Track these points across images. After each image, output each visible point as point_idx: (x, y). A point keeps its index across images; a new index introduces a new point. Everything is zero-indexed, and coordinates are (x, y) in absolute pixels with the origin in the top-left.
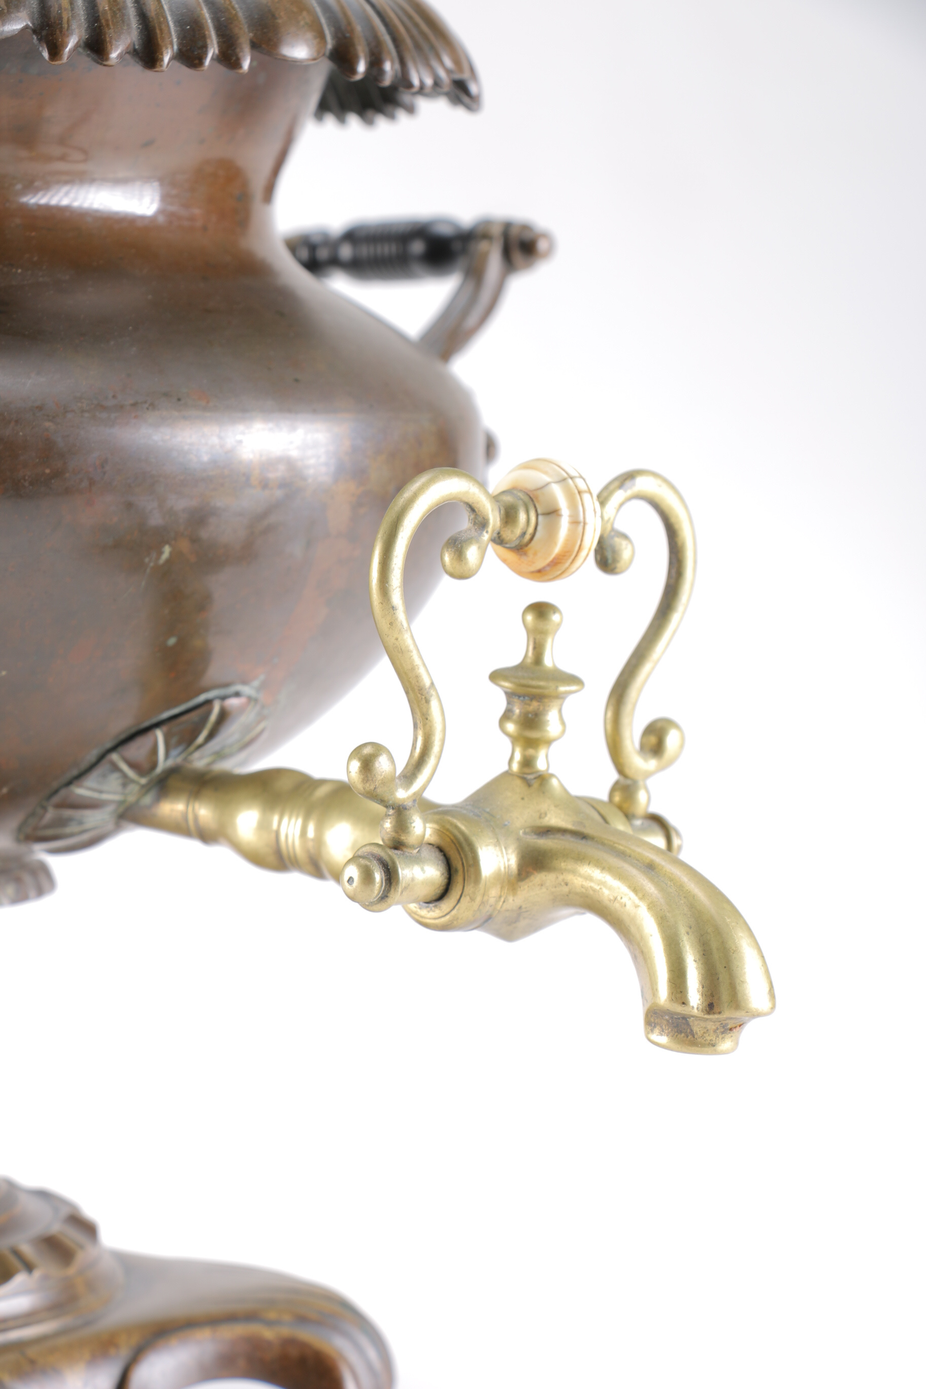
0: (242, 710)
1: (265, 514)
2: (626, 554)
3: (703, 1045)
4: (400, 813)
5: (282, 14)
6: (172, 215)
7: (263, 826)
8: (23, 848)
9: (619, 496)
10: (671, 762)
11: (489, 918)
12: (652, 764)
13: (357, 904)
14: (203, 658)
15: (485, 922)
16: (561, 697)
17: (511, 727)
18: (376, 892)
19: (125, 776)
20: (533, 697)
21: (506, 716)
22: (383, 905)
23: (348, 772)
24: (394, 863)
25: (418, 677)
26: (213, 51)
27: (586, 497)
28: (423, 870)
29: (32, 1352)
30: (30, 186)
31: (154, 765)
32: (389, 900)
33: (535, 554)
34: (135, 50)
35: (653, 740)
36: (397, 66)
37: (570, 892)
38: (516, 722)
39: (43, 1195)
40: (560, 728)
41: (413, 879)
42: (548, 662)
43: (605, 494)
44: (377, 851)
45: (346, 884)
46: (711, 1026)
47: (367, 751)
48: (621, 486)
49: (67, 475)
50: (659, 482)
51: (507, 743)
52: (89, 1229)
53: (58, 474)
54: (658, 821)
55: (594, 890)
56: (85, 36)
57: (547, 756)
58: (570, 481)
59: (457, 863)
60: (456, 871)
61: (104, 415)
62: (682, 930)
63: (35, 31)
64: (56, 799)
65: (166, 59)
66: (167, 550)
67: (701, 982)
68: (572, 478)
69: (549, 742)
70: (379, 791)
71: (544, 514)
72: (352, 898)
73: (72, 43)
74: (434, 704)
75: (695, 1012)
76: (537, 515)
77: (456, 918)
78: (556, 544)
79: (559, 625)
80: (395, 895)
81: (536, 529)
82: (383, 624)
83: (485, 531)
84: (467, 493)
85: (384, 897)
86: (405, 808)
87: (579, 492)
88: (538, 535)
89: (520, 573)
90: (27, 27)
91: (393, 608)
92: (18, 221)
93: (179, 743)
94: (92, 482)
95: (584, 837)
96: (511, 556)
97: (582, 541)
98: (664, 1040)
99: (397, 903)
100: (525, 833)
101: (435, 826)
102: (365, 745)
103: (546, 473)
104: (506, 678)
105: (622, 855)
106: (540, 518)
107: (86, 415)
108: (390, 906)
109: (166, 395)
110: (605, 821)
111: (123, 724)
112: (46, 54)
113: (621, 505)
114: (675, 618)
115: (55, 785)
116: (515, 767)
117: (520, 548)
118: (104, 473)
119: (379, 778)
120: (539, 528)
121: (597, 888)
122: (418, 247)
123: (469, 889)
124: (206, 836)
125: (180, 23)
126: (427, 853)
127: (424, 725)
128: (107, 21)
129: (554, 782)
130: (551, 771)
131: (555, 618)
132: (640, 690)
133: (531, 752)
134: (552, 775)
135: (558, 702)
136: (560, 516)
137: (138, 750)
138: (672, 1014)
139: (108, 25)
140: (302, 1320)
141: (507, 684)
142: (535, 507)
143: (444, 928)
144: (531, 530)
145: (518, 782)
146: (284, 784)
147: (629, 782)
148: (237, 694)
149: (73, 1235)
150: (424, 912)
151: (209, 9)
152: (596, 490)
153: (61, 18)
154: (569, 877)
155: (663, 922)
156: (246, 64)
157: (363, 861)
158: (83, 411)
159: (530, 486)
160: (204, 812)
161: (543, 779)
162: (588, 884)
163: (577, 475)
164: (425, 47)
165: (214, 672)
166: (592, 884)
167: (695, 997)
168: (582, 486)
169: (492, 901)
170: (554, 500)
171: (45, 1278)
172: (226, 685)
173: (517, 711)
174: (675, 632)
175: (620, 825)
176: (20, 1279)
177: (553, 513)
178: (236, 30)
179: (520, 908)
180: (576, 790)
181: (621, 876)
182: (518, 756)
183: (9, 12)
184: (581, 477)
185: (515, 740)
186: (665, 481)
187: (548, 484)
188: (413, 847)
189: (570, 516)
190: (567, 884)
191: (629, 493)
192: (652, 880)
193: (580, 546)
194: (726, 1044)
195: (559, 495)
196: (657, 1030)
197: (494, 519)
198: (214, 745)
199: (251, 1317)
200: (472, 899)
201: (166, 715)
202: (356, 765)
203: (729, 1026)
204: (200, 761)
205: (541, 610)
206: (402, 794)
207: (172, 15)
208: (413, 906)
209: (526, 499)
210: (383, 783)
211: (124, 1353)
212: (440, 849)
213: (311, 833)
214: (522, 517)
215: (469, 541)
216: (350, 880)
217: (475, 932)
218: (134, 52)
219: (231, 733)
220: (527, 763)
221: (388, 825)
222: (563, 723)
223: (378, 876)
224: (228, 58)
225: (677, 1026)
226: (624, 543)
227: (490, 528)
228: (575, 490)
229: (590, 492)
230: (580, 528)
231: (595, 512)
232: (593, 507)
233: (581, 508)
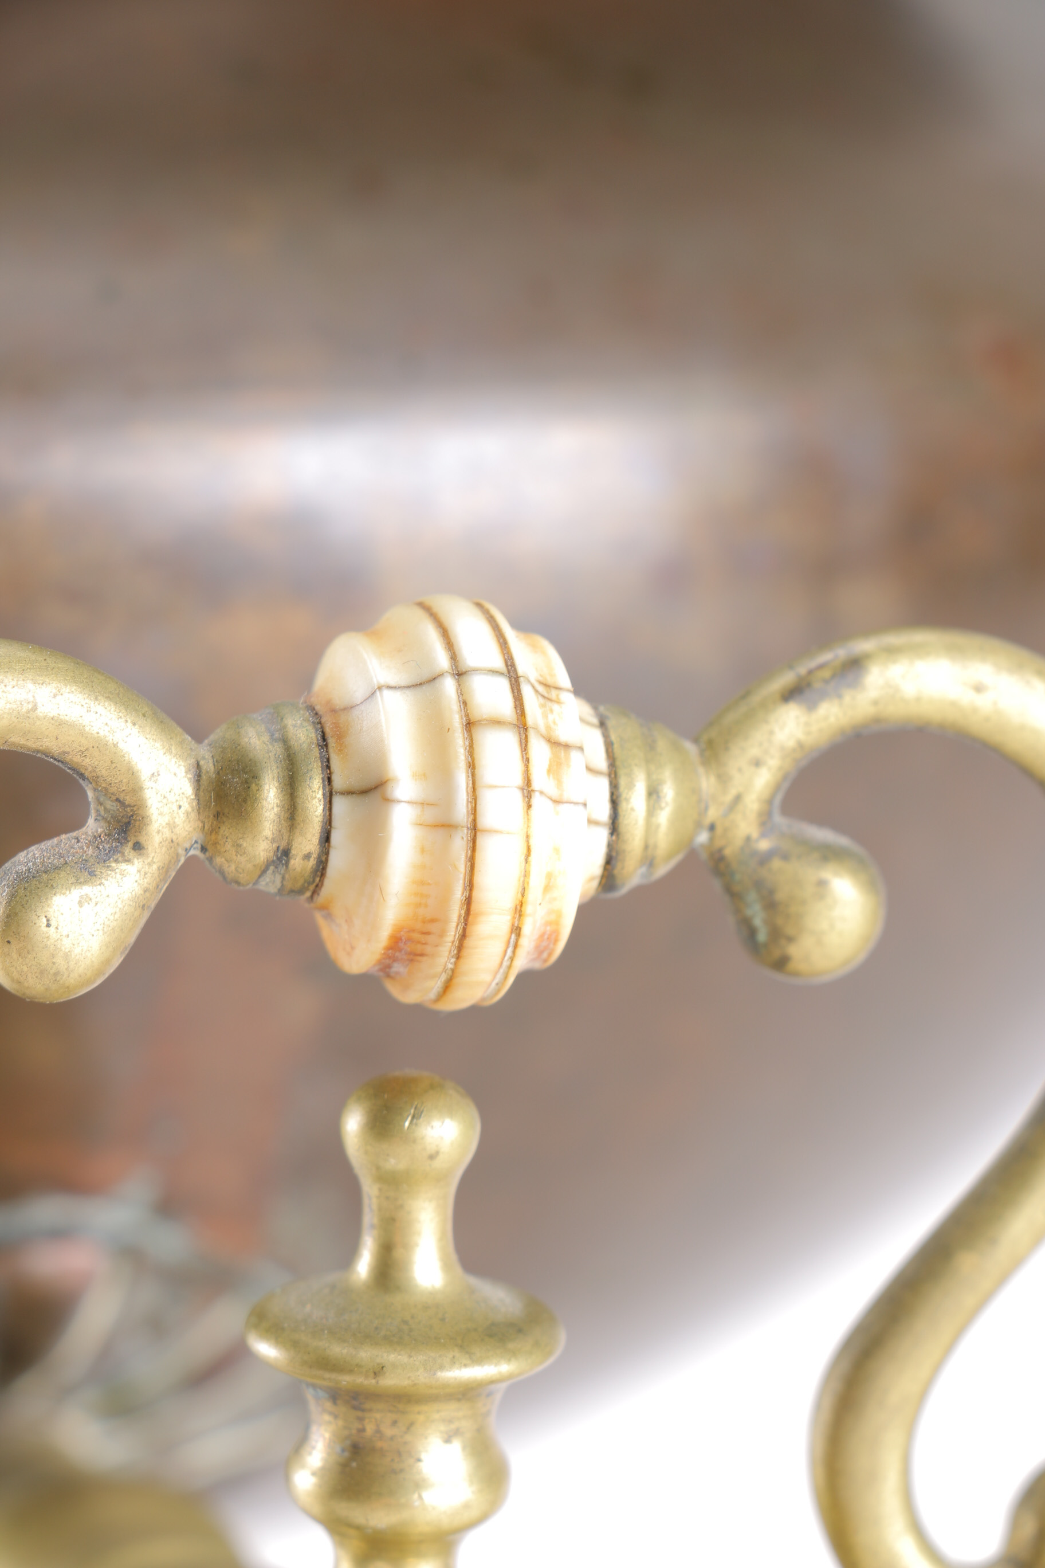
71: (349, 793)
81: (326, 838)
83: (130, 844)
87: (470, 725)
88: (337, 860)
97: (470, 885)
106: (340, 805)
120: (337, 837)
142: (327, 766)
144: (307, 843)
177: (373, 793)
189: (424, 803)
193: (468, 902)
195: (396, 730)
228: (456, 721)
229: (522, 727)
230: (459, 844)
231: (527, 790)
232: (519, 781)
233: (462, 779)
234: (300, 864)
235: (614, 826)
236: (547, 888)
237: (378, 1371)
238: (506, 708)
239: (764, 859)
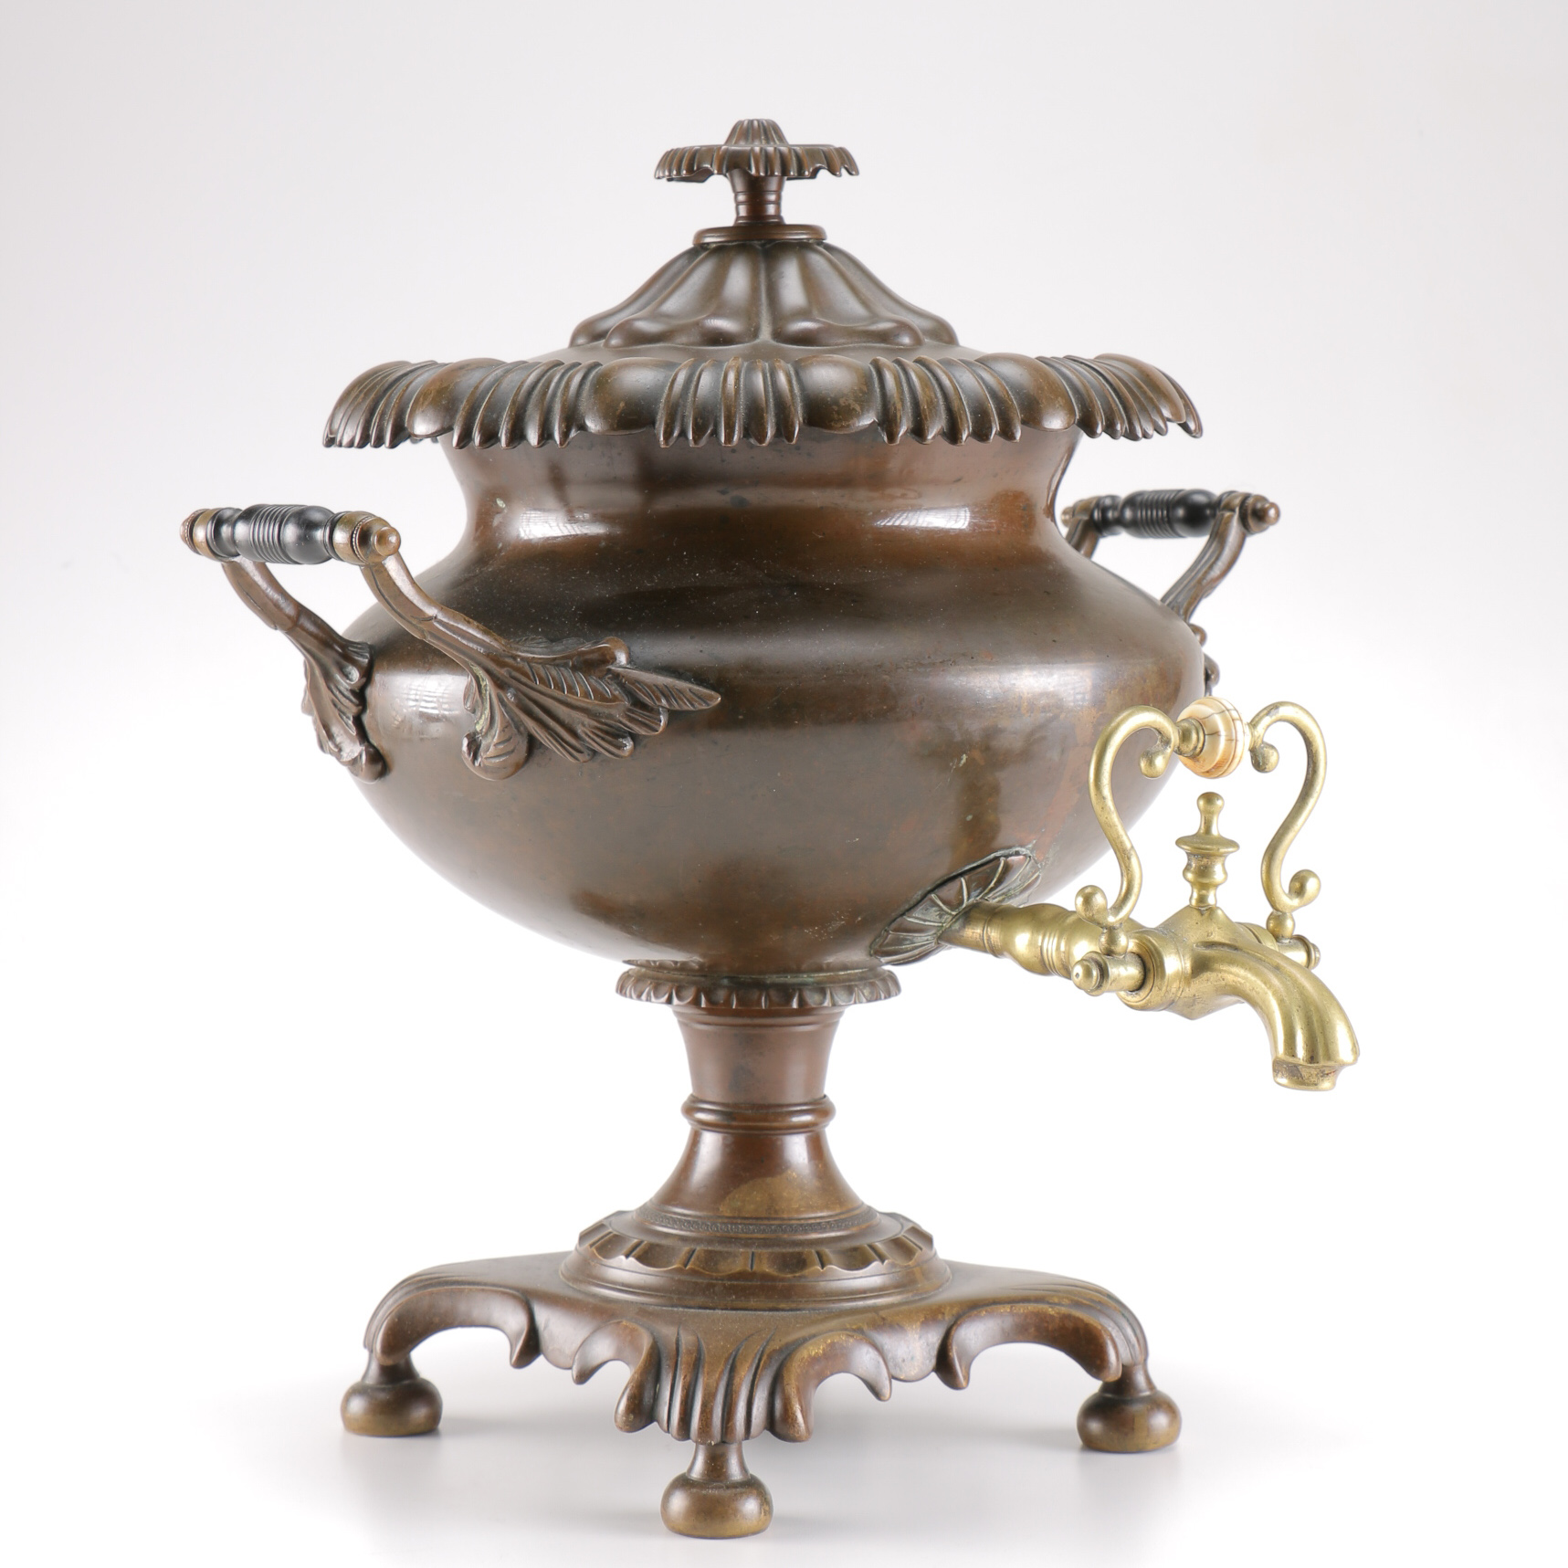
0: (1020, 864)
1: (1032, 733)
2: (1273, 759)
3: (1308, 1085)
4: (1111, 931)
5: (1044, 401)
6: (975, 524)
7: (1032, 944)
8: (874, 961)
9: (1267, 720)
10: (1311, 901)
11: (1173, 1002)
12: (1296, 902)
13: (1083, 991)
14: (994, 829)
15: (1170, 1005)
16: (1223, 856)
17: (1190, 876)
18: (1094, 983)
19: (941, 909)
20: (1204, 856)
21: (1187, 869)
22: (1099, 991)
23: (1076, 904)
24: (1106, 964)
25: (1122, 843)
26: (996, 428)
27: (1238, 723)
28: (1126, 969)
29: (883, 1313)
30: (880, 514)
31: (962, 902)
32: (1103, 988)
33: (1204, 761)
34: (944, 432)
35: (1297, 885)
36: (1126, 425)
37: (1226, 985)
38: (1193, 873)
39: (893, 1216)
40: (1223, 876)
41: (1119, 975)
42: (1214, 832)
43: (1257, 719)
44: (1095, 956)
45: (1075, 978)
46: (1314, 1072)
47: (1088, 890)
48: (1267, 714)
49: (898, 710)
50: (1297, 709)
51: (1188, 886)
52: (928, 1239)
53: (892, 709)
54: (1302, 941)
55: (1240, 984)
56: (911, 426)
57: (1215, 895)
58: (1227, 712)
59: (1150, 966)
60: (1149, 970)
61: (922, 670)
62: (1294, 1009)
63: (879, 424)
64: (894, 925)
65: (964, 437)
66: (964, 757)
67: (1305, 1042)
68: (1228, 710)
69: (1216, 886)
70: (1095, 917)
71: (1209, 735)
72: (1079, 987)
73: (903, 431)
74: (1134, 861)
75: (1301, 1062)
76: (1205, 735)
77: (1149, 1002)
78: (1217, 754)
79: (1221, 808)
80: (1107, 985)
81: (1203, 744)
82: (1097, 808)
83: (1169, 746)
84: (1155, 722)
85: (1099, 986)
86: (1114, 928)
87: (1234, 720)
88: (1205, 748)
89: (1196, 773)
90: (874, 421)
91: (1104, 798)
92: (870, 536)
93: (977, 887)
94: (914, 714)
95: (1236, 948)
96: (1189, 762)
97: (1237, 749)
98: (1284, 1081)
99: (1109, 991)
100: (1197, 946)
101: (1137, 941)
102: (1086, 887)
103: (1211, 707)
104: (1185, 844)
105: (1260, 960)
106: (1206, 737)
107: (910, 670)
108: (1103, 993)
109: (964, 655)
110: (1259, 941)
111: (940, 872)
112: (886, 439)
113: (1268, 726)
114: (1311, 802)
115: (894, 915)
116: (1194, 902)
117: (1194, 756)
118: (922, 708)
119: (1096, 908)
121: (1243, 981)
122: (1181, 512)
123: (1158, 982)
124: (996, 952)
125: (974, 413)
126: (1128, 958)
127: (1128, 874)
128: (926, 416)
129: (1219, 912)
130: (1218, 905)
131: (1219, 803)
132: (1286, 851)
133: (1204, 892)
134: (1218, 908)
135: (1222, 859)
136: (1219, 735)
137: (949, 891)
138: (1288, 1063)
139: (926, 418)
140: (1077, 1304)
141: (1186, 847)
142: (1203, 730)
143: (1143, 1008)
145: (1196, 912)
146: (1047, 914)
147: (1280, 913)
148: (1017, 853)
149: (912, 1240)
150: (1129, 998)
151: (994, 402)
152: (1248, 718)
153: (896, 416)
154: (1226, 975)
155: (1281, 1002)
156: (1018, 435)
157: (1085, 963)
158: (908, 668)
159: (1201, 716)
160: (994, 934)
161: (1212, 911)
162: (1236, 979)
163: (1232, 708)
164: (1149, 408)
165: (1002, 839)
166: (1239, 979)
167: (1301, 1052)
168: (1235, 715)
169: (1174, 990)
170: (1217, 726)
171: (893, 1265)
172: (1010, 847)
173: (1194, 865)
174: (1311, 811)
175: (1270, 944)
176: (876, 1265)
177: (1215, 734)
178: (1012, 415)
179: (1194, 996)
180: (1236, 917)
181: (1257, 974)
182: (1195, 896)
183: (863, 414)
184: (1235, 710)
185: (1193, 884)
186: (1302, 708)
187: (1213, 714)
188: (1120, 954)
189: (1226, 736)
190: (1223, 980)
191: (1274, 718)
192: (1276, 976)
193: (1236, 753)
194: (1326, 1084)
195: (1219, 722)
196: (1280, 1075)
197: (1175, 738)
198: (1003, 888)
199: (1038, 1300)
200: (1160, 989)
201: (967, 868)
202: (1080, 900)
203: (1326, 1072)
204: (993, 900)
205: (1209, 798)
206: (1111, 919)
207: (969, 408)
208: (1122, 993)
209: (1197, 724)
210: (1098, 912)
211: (948, 1318)
212: (1139, 956)
213: (1063, 948)
214: (1194, 736)
215: (1157, 753)
216: (1077, 975)
217: (1164, 1012)
218: (943, 434)
219: (1014, 880)
220: (1202, 899)
221: (1103, 939)
222: (1225, 873)
223: (1095, 973)
224: (1007, 433)
225: (1292, 1072)
226: (1271, 751)
227: (1172, 745)
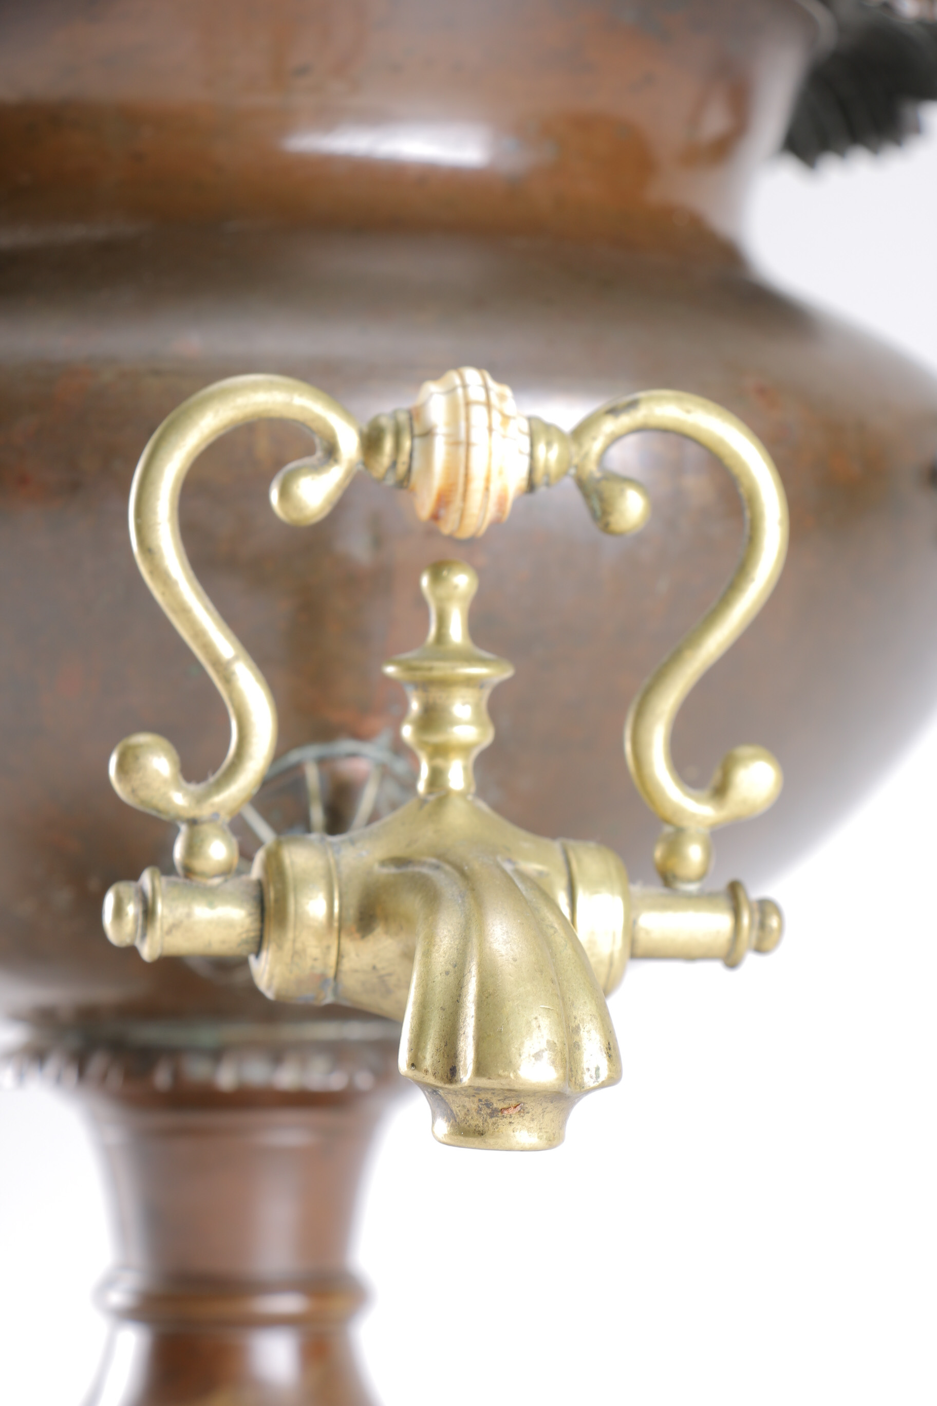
20: (432, 684)
58: (461, 390)
59: (267, 900)
60: (267, 909)
71: (420, 437)
76: (412, 437)
78: (433, 476)
81: (411, 457)
87: (467, 404)
88: (416, 464)
97: (467, 468)
100: (381, 865)
106: (417, 442)
120: (416, 456)
123: (276, 933)
126: (232, 886)
133: (438, 763)
136: (435, 435)
142: (412, 427)
144: (404, 458)
161: (444, 799)
177: (428, 434)
189: (448, 436)
193: (466, 475)
195: (439, 409)
197: (350, 447)
200: (280, 948)
212: (258, 884)
220: (435, 778)
228: (461, 402)
229: (488, 405)
230: (462, 450)
231: (490, 429)
232: (487, 424)
233: (463, 424)
234: (402, 468)
235: (532, 456)
236: (501, 473)
237: (430, 669)
238: (482, 397)
239: (598, 481)
